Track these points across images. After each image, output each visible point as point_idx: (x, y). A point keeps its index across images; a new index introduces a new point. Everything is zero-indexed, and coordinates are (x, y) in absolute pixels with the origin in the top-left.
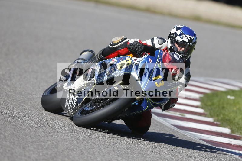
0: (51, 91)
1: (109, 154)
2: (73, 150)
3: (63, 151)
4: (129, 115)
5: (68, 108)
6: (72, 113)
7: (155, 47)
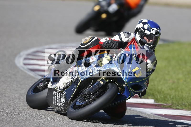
0: (34, 90)
4: (113, 104)
5: (58, 105)
6: (62, 108)
7: (123, 41)
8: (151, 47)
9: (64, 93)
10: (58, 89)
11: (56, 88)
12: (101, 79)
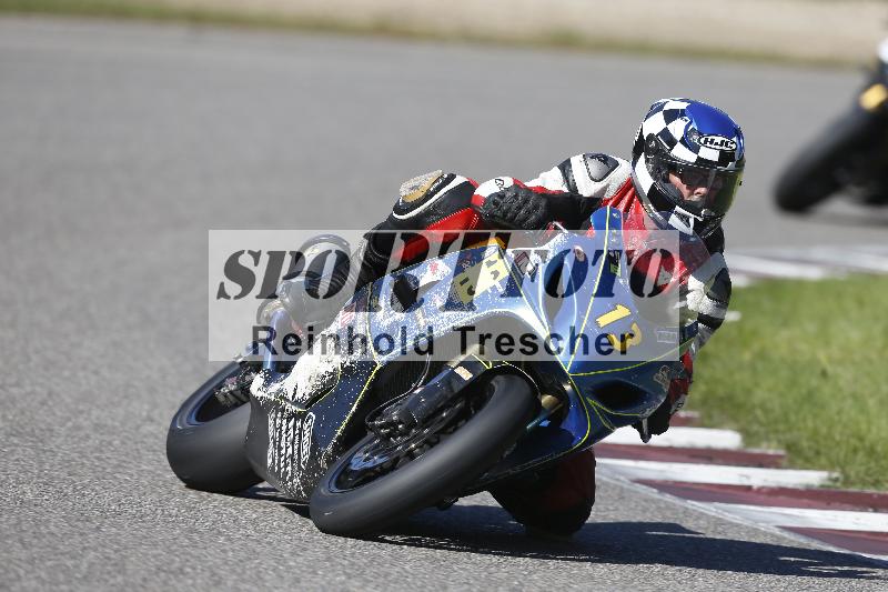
0: (200, 410)
1: (315, 573)
2: (181, 571)
3: (145, 580)
4: (518, 469)
5: (282, 470)
6: (299, 486)
7: (580, 193)
8: (699, 219)
9: (310, 417)
10: (288, 401)
11: (281, 397)
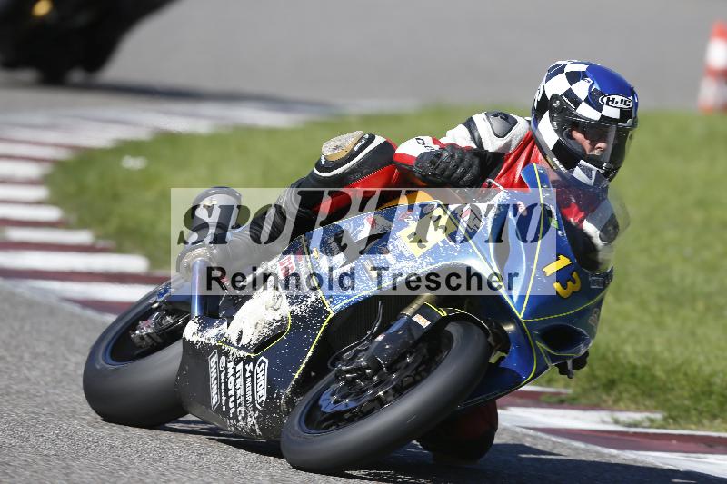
5: (233, 410)
6: (253, 425)
7: (486, 148)
8: (601, 171)
9: (262, 361)
10: (233, 345)
11: (223, 342)
12: (415, 306)
